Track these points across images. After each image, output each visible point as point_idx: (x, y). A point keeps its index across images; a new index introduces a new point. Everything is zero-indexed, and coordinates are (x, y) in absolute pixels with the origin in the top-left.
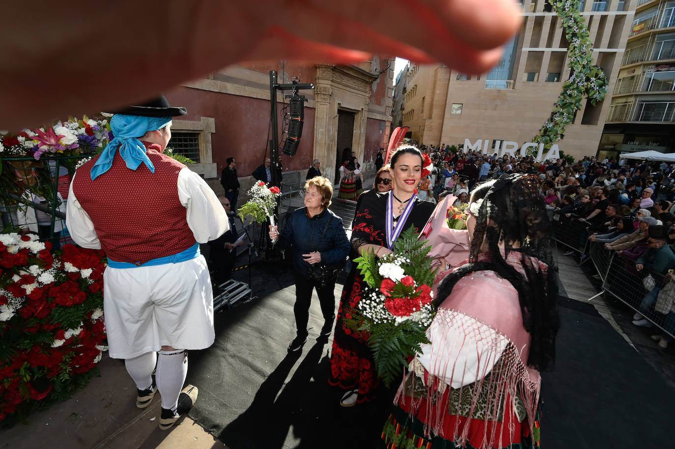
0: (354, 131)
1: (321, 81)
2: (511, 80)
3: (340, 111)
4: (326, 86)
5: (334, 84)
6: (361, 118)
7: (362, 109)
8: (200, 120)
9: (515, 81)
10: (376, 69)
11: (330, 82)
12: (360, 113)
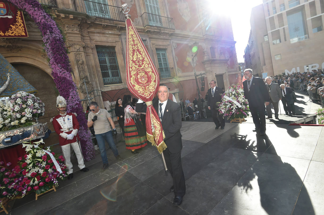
0: (224, 81)
1: (207, 68)
2: (306, 35)
3: (216, 76)
4: (209, 69)
5: (212, 68)
6: (225, 76)
7: (225, 72)
8: (175, 90)
9: (308, 34)
10: (228, 56)
11: (210, 68)
12: (225, 74)
